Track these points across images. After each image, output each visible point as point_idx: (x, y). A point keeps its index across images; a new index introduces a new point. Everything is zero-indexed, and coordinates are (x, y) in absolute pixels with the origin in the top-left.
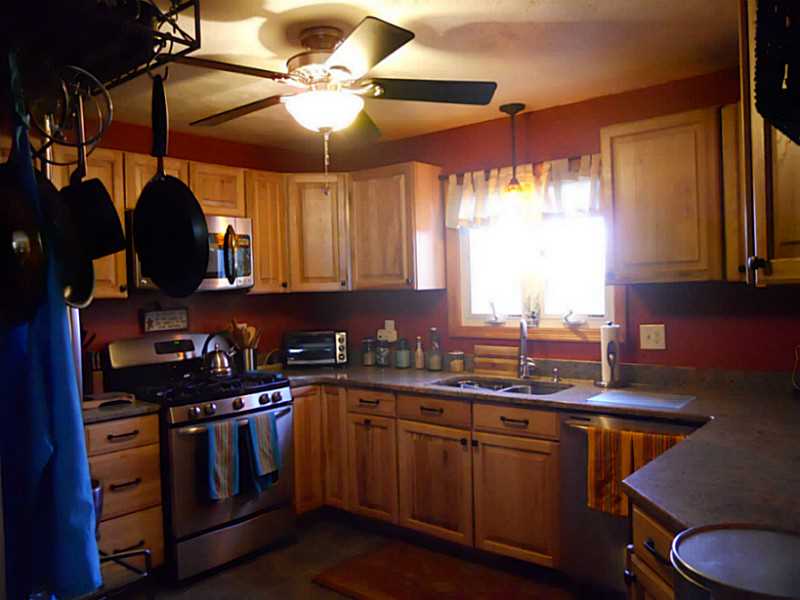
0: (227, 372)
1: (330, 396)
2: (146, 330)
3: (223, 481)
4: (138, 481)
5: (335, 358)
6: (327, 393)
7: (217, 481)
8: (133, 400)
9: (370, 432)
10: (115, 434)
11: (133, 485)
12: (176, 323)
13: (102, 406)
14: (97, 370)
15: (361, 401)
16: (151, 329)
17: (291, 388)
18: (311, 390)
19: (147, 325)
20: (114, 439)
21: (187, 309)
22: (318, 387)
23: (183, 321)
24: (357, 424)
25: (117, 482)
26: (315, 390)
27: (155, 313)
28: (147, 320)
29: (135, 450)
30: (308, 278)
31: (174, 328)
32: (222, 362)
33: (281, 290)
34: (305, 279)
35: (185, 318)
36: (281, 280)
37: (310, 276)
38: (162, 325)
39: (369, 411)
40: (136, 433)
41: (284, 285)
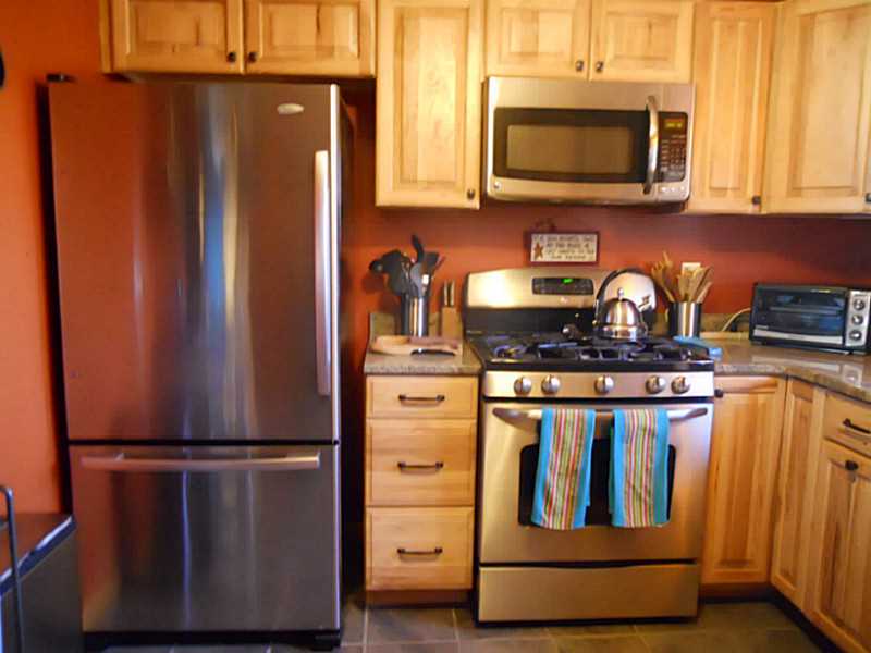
0: (628, 334)
1: (800, 401)
2: (533, 260)
3: (559, 500)
4: (439, 465)
5: (844, 336)
6: (796, 396)
7: (548, 499)
8: (459, 352)
9: (854, 485)
10: (408, 396)
11: (431, 470)
12: (577, 254)
13: (415, 352)
14: (449, 305)
15: (847, 422)
16: (539, 259)
17: (716, 375)
18: (766, 385)
19: (533, 253)
20: (407, 401)
21: (597, 233)
22: (782, 382)
23: (589, 252)
24: (835, 463)
25: (409, 461)
26: (775, 385)
27: (546, 237)
28: (534, 246)
29: (438, 422)
30: (800, 189)
31: (573, 260)
32: (625, 318)
33: (750, 209)
34: (795, 190)
35: (593, 246)
36: (751, 192)
37: (804, 185)
38: (556, 254)
39: (858, 445)
40: (441, 398)
41: (756, 201)
